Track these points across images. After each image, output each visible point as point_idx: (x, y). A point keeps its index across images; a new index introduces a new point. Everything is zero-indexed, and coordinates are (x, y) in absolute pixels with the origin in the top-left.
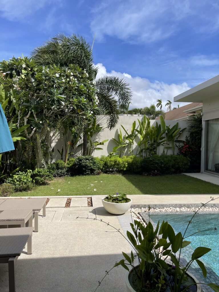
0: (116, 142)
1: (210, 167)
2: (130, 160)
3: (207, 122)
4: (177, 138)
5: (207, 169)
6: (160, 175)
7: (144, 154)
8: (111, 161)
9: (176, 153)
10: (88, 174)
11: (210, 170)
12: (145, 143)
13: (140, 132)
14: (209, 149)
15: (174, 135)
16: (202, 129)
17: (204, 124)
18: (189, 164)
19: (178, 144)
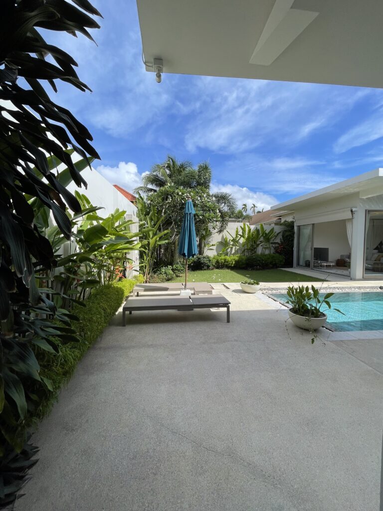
0: (224, 244)
1: (302, 262)
2: (237, 258)
3: (299, 227)
4: (273, 240)
5: (298, 264)
6: (262, 270)
7: (246, 254)
8: (221, 259)
9: (272, 252)
10: (205, 269)
11: (301, 266)
12: (247, 244)
13: (243, 236)
14: (300, 248)
15: (270, 237)
16: (294, 233)
17: (296, 228)
18: (284, 261)
19: (274, 245)
